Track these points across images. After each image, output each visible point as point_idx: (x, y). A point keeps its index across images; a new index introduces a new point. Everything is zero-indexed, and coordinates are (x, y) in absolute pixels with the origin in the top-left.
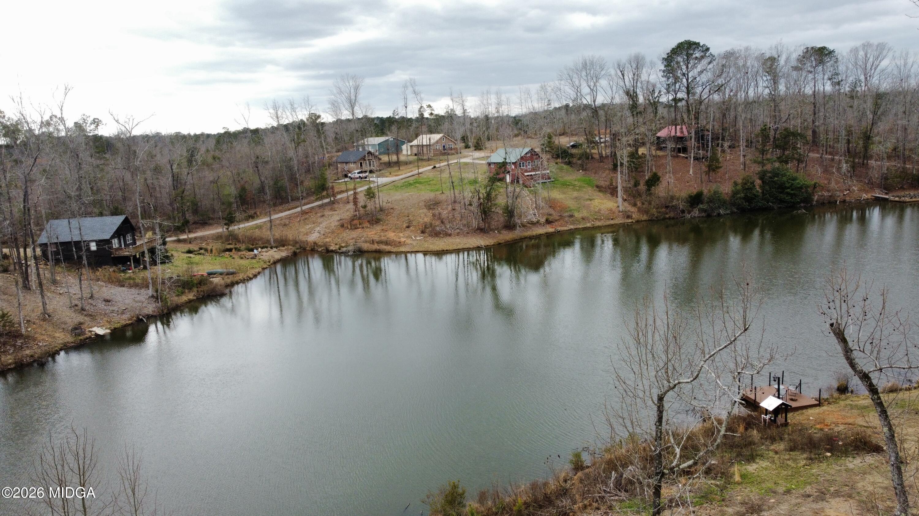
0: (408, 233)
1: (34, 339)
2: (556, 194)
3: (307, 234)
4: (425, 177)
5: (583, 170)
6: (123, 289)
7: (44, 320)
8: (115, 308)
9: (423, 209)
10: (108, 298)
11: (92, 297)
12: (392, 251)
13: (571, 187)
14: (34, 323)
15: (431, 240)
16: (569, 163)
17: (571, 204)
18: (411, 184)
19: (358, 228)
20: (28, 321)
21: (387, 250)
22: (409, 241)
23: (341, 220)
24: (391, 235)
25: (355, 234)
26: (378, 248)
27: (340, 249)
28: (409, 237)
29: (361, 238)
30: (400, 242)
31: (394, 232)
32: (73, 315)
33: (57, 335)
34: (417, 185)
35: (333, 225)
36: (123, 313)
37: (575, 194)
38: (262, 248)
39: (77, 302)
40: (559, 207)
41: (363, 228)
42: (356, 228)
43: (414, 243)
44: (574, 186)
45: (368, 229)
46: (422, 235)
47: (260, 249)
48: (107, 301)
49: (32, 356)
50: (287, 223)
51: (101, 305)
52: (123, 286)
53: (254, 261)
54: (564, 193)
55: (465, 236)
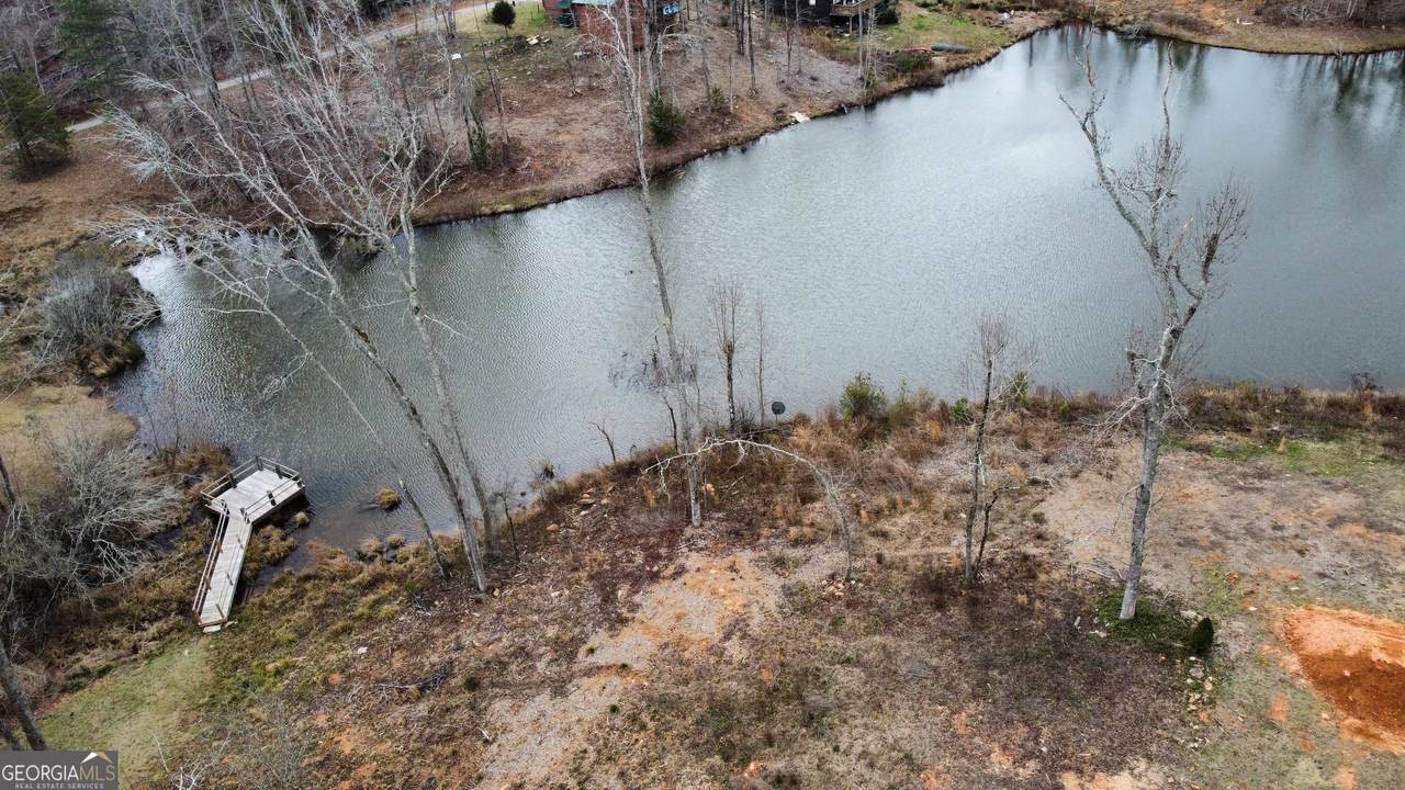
0: (1234, 10)
1: (740, 120)
6: (834, 63)
7: (751, 97)
8: (820, 90)
10: (815, 75)
11: (800, 72)
12: (1194, 40)
14: (742, 100)
15: (1262, 29)
20: (738, 96)
21: (1187, 39)
22: (1228, 28)
24: (1207, 10)
26: (1175, 33)
27: (1121, 25)
28: (1232, 19)
29: (1161, 8)
30: (1212, 27)
31: (1215, 5)
32: (778, 94)
33: (760, 117)
36: (826, 98)
38: (1017, 9)
39: (785, 78)
43: (1234, 32)
46: (1254, 17)
47: (1013, 12)
48: (814, 79)
49: (736, 139)
51: (807, 84)
52: (833, 59)
53: (998, 32)
55: (1322, 29)
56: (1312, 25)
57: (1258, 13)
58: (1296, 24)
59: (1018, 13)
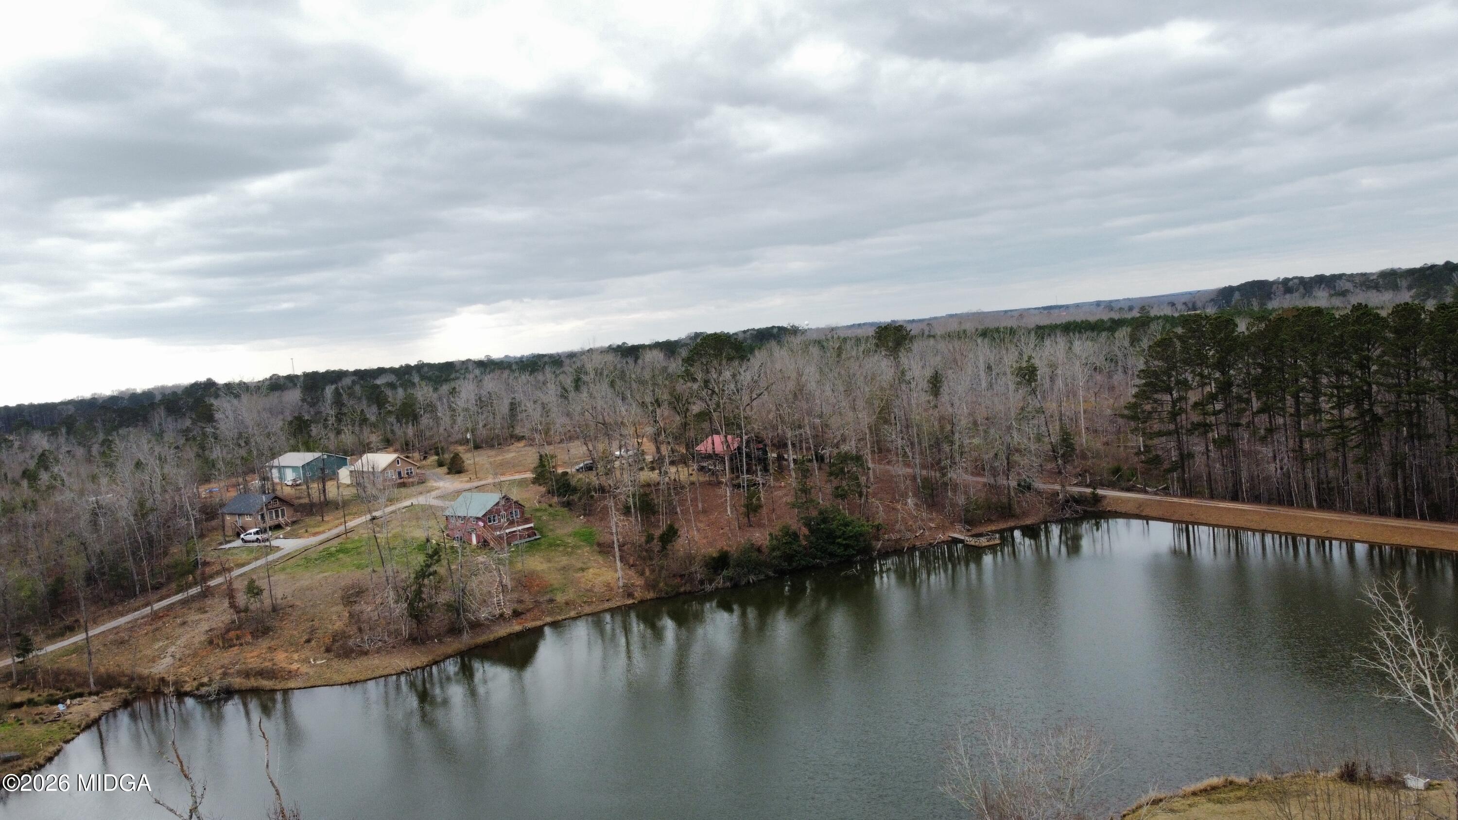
0: (306, 652)
2: (535, 563)
3: (153, 660)
4: (356, 538)
5: (585, 515)
9: (337, 605)
12: (276, 688)
13: (561, 549)
15: (336, 664)
16: (568, 505)
17: (554, 579)
18: (331, 555)
19: (235, 646)
21: (268, 688)
22: (304, 669)
23: (210, 630)
24: (281, 657)
25: (226, 657)
26: (255, 685)
27: (198, 689)
28: (306, 661)
29: (234, 665)
30: (290, 672)
31: (286, 651)
34: (341, 555)
35: (197, 640)
37: (564, 561)
38: (73, 697)
40: (538, 585)
41: (241, 645)
42: (231, 647)
43: (311, 671)
44: (566, 545)
45: (249, 648)
46: (326, 655)
47: (68, 702)
50: (127, 638)
53: (55, 727)
54: (549, 561)
55: (388, 652)
56: (379, 651)
57: (328, 650)
58: (366, 653)
59: (76, 701)
